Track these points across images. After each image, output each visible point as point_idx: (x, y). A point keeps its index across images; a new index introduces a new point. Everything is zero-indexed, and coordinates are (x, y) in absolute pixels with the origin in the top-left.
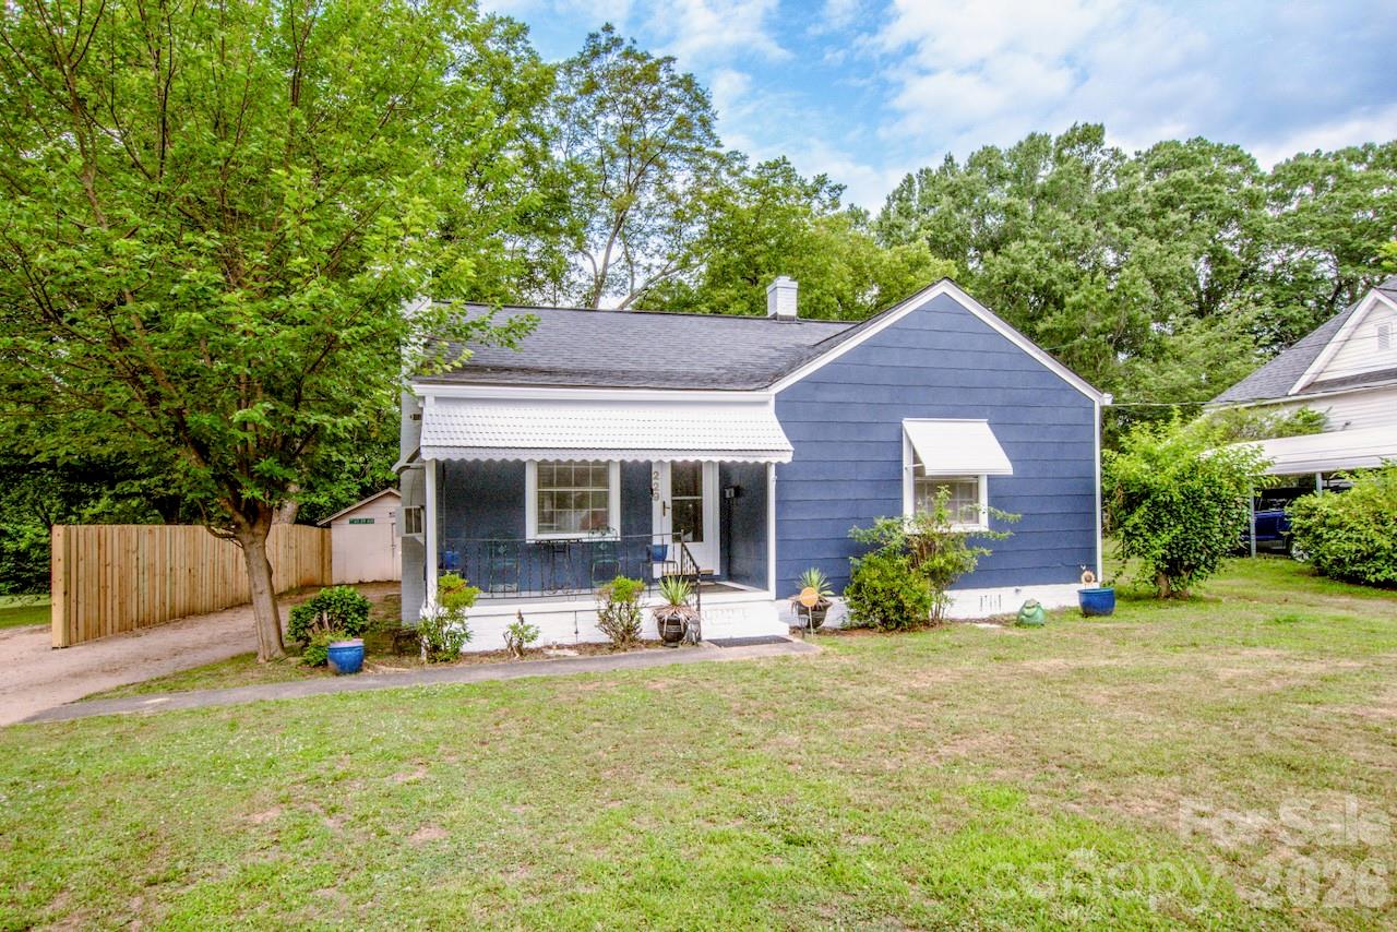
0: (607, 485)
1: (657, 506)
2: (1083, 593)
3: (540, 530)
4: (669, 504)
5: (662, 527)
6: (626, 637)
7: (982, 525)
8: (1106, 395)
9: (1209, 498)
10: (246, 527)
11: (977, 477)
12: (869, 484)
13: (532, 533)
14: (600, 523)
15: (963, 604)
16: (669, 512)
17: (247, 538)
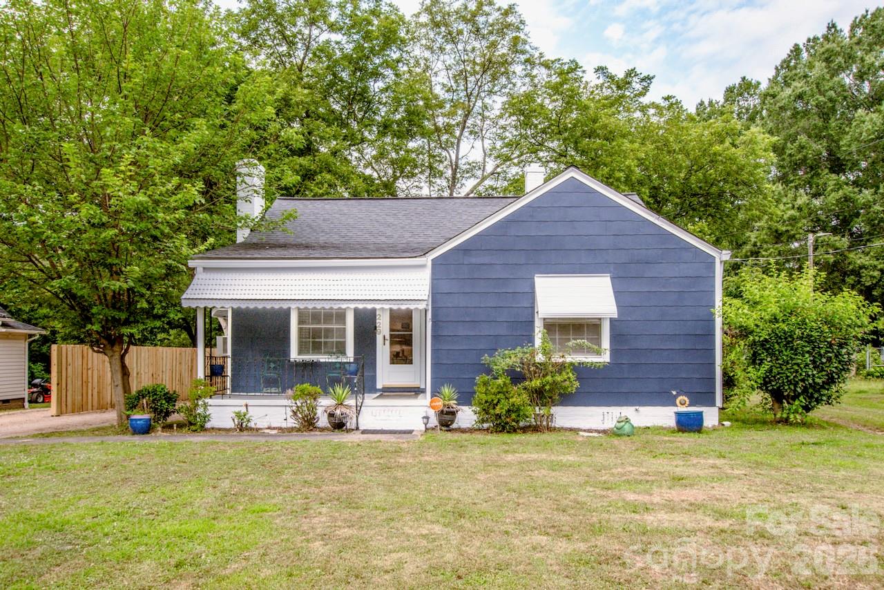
0: (344, 323)
1: (379, 338)
2: (678, 414)
3: (300, 353)
4: (388, 337)
5: (383, 351)
6: (309, 423)
7: (606, 358)
8: (724, 252)
9: (801, 338)
10: (108, 346)
11: (600, 319)
12: (505, 324)
13: (294, 355)
14: (341, 349)
15: (565, 416)
16: (388, 343)
17: (110, 353)
